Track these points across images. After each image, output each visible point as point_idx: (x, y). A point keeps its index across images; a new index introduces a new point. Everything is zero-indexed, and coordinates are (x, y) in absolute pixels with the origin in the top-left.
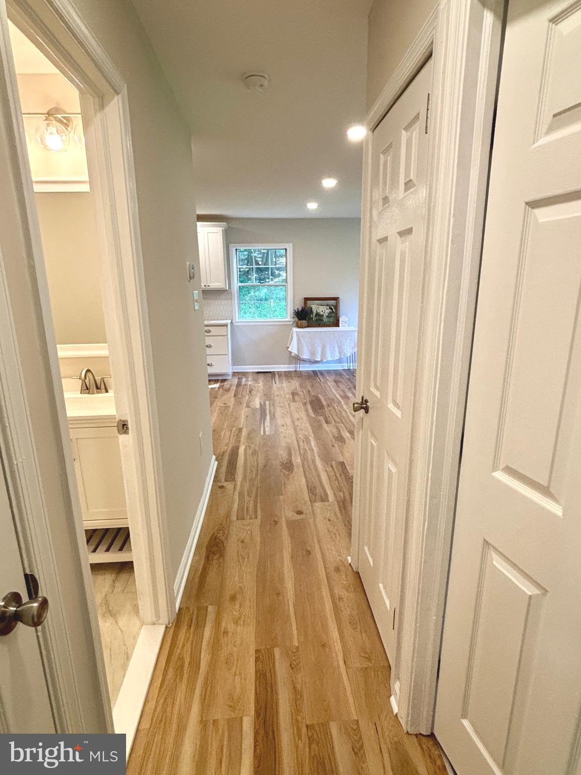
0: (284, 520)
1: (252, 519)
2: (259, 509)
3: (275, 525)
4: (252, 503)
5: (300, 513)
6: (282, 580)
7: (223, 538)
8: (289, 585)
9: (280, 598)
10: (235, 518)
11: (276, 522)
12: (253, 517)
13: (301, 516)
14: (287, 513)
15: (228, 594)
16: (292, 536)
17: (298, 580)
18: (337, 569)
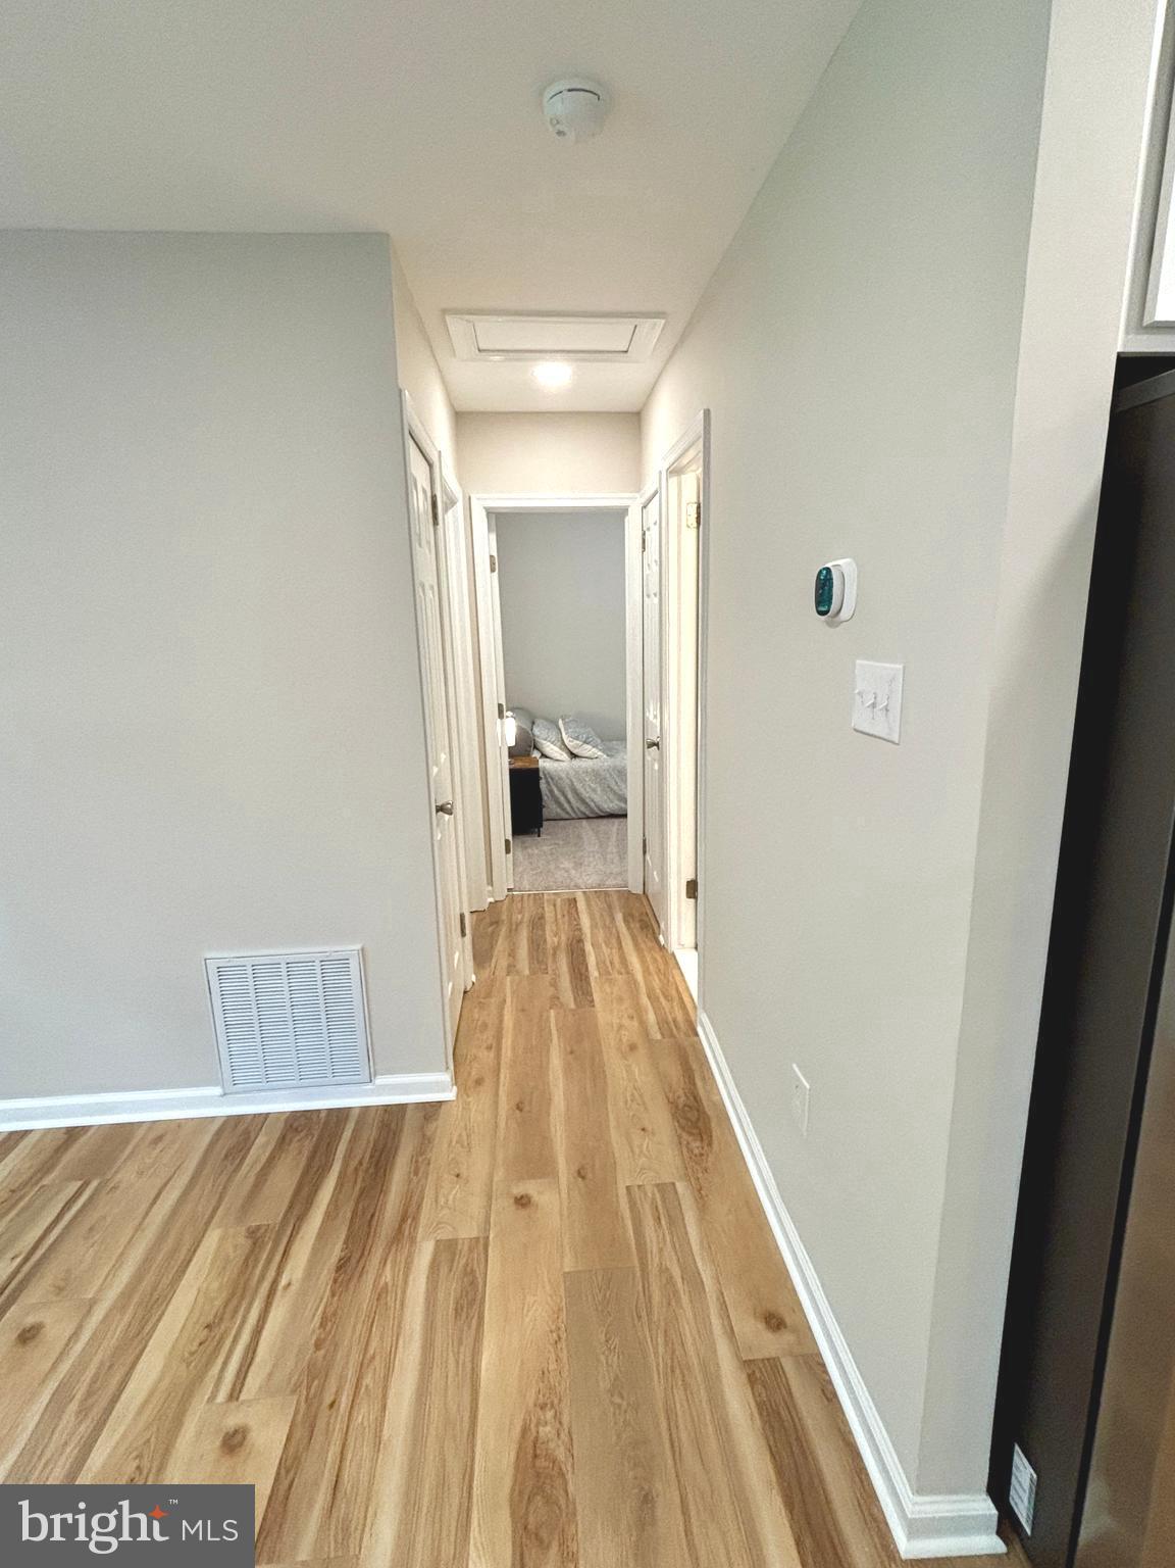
0: (563, 1178)
1: (639, 1186)
2: (627, 1214)
3: (583, 1168)
4: (652, 1245)
5: (523, 1202)
6: (568, 1070)
7: (685, 1136)
8: (556, 1061)
9: (569, 1049)
10: (678, 1185)
11: (579, 1173)
12: (636, 1189)
13: (518, 1190)
14: (554, 1199)
15: (642, 1051)
16: (546, 1140)
17: (543, 1069)
18: (479, 1082)
